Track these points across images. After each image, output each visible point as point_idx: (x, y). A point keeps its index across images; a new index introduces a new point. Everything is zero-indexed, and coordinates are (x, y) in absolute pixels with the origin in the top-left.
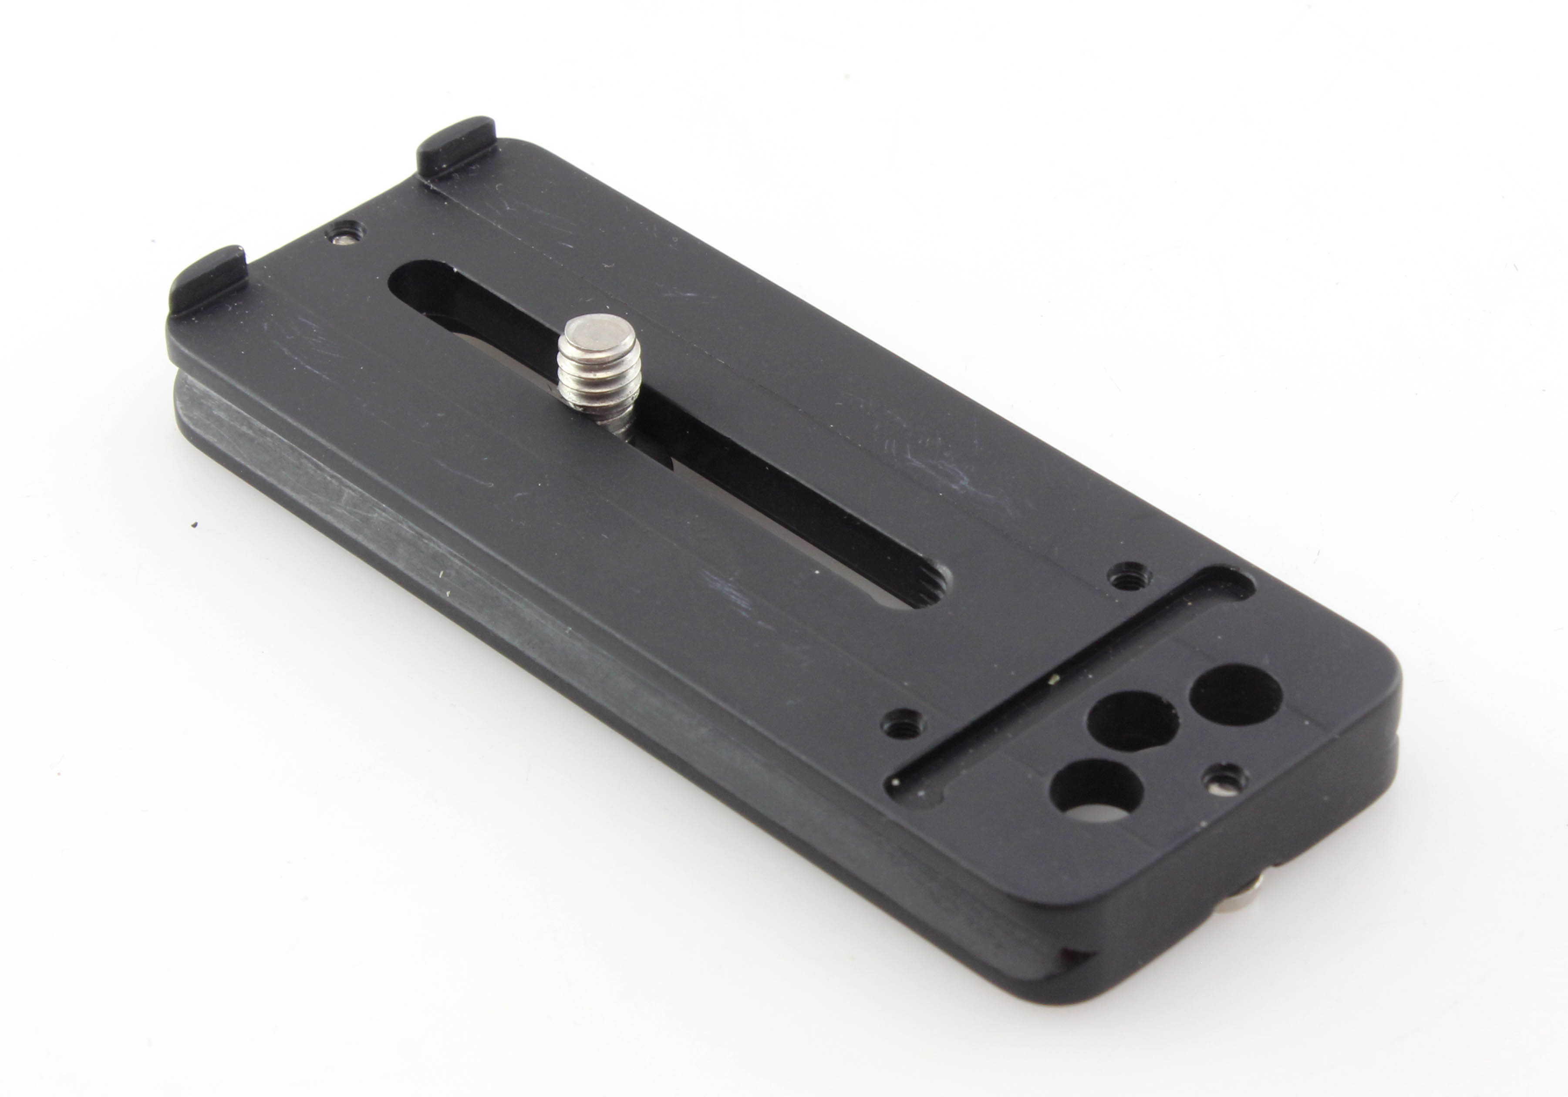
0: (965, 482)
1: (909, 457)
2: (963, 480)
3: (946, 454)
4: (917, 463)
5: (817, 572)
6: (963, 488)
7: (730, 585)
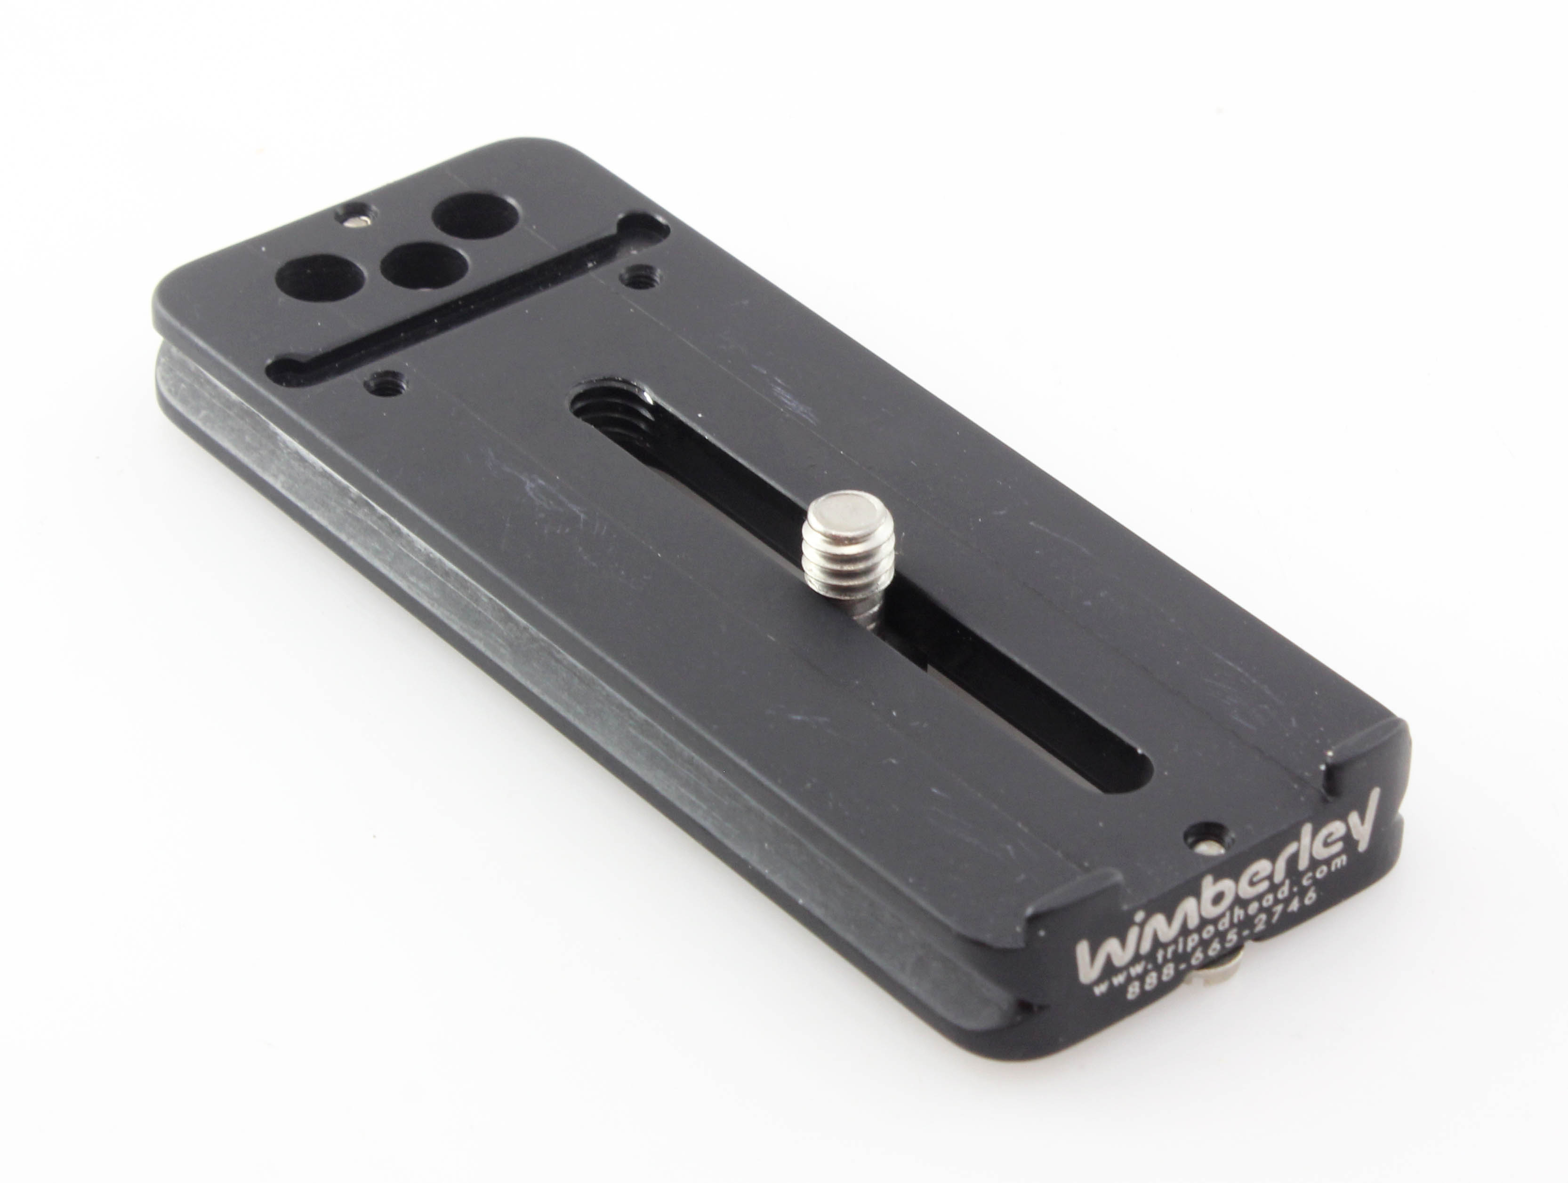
0: (529, 486)
1: (582, 516)
2: (531, 488)
3: (542, 515)
4: (576, 509)
5: (700, 415)
6: (533, 480)
7: (790, 409)
